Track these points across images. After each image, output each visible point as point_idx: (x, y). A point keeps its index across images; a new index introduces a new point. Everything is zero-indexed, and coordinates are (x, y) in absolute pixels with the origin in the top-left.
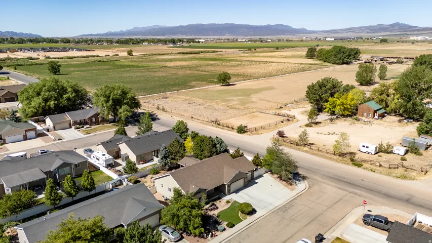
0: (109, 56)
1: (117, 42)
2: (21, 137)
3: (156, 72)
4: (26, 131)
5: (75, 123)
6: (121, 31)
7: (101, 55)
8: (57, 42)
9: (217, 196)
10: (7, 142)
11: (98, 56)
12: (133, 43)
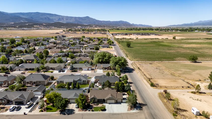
0: (163, 39)
1: (180, 30)
2: (87, 69)
3: (171, 50)
4: (88, 68)
5: (104, 68)
6: (191, 23)
7: (160, 38)
8: (153, 30)
9: (102, 102)
10: (83, 70)
11: (158, 39)
12: (188, 31)
